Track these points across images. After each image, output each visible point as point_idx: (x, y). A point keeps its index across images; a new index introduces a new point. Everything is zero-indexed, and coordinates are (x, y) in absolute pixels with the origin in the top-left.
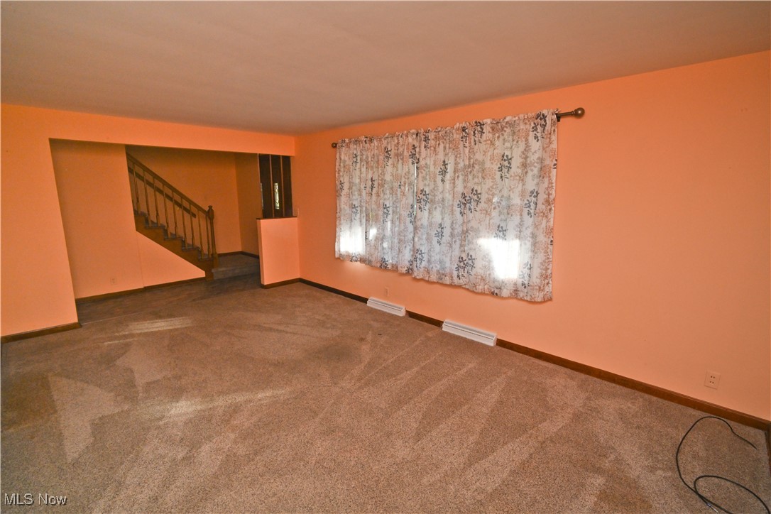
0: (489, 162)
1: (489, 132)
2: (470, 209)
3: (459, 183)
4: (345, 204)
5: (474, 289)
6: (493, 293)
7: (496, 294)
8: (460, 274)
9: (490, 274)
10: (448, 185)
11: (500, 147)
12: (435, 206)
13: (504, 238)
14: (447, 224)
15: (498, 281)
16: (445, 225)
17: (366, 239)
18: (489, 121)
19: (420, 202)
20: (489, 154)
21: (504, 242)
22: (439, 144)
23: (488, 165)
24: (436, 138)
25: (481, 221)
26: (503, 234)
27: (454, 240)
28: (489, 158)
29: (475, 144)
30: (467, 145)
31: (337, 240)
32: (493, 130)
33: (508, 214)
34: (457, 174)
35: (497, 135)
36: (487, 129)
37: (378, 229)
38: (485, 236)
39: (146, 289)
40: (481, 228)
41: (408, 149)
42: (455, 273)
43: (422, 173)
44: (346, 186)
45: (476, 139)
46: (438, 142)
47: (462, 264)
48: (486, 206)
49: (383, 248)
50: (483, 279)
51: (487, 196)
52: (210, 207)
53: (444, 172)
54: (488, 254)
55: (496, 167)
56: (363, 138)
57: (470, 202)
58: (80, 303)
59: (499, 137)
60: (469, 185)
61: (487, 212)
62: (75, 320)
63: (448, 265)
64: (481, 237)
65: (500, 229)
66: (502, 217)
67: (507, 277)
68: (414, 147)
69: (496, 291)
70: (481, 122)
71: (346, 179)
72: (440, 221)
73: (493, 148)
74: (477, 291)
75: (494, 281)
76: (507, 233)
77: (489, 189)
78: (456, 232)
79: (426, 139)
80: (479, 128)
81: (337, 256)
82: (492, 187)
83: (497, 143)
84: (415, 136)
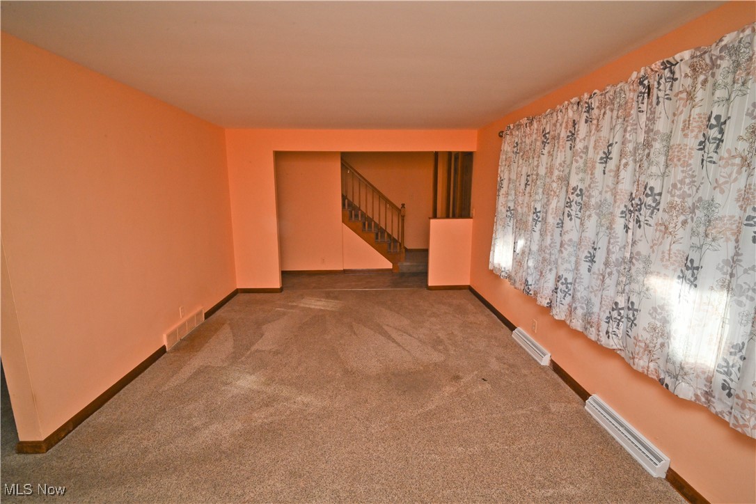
0: (680, 133)
1: (686, 75)
2: (638, 221)
3: (626, 175)
4: (503, 205)
5: (631, 362)
6: (661, 381)
7: (667, 385)
8: (610, 330)
9: (662, 345)
10: (610, 180)
11: (705, 102)
12: (588, 213)
13: (694, 283)
14: (602, 244)
15: (674, 363)
16: (599, 245)
17: (514, 251)
18: (686, 55)
19: (570, 206)
20: (682, 117)
21: (693, 291)
22: (604, 113)
23: (677, 139)
24: (602, 105)
25: (655, 245)
26: (693, 275)
27: (608, 270)
28: (681, 126)
29: (658, 103)
30: (644, 107)
31: (492, 248)
32: (694, 70)
33: (707, 236)
34: (624, 161)
35: (702, 78)
36: (682, 70)
37: (526, 240)
38: (658, 273)
39: (345, 271)
40: (653, 258)
41: (566, 127)
42: (604, 326)
43: (577, 161)
44: (505, 183)
45: (661, 94)
46: (602, 111)
47: (615, 314)
48: (666, 216)
49: (528, 267)
50: (648, 350)
51: (669, 198)
52: (403, 205)
53: (607, 158)
54: (662, 308)
55: (692, 142)
56: (524, 121)
57: (640, 210)
58: (285, 274)
59: (705, 81)
60: (642, 178)
61: (666, 228)
62: (278, 286)
63: (596, 309)
64: (651, 273)
65: (689, 264)
66: (695, 240)
67: (691, 360)
68: (574, 123)
69: (668, 380)
70: (671, 59)
71: (506, 176)
72: (593, 238)
73: (689, 107)
74: (635, 367)
75: (668, 360)
76: (701, 275)
77: (674, 186)
78: (613, 258)
79: (590, 108)
80: (667, 73)
81: (491, 267)
82: (682, 182)
83: (700, 94)
84: (575, 107)
